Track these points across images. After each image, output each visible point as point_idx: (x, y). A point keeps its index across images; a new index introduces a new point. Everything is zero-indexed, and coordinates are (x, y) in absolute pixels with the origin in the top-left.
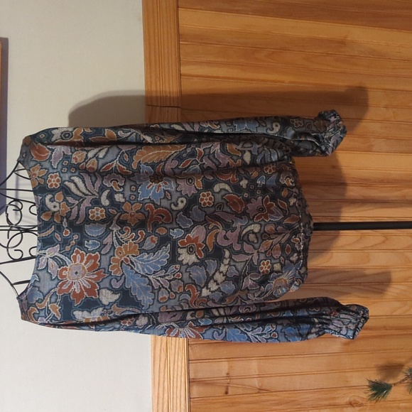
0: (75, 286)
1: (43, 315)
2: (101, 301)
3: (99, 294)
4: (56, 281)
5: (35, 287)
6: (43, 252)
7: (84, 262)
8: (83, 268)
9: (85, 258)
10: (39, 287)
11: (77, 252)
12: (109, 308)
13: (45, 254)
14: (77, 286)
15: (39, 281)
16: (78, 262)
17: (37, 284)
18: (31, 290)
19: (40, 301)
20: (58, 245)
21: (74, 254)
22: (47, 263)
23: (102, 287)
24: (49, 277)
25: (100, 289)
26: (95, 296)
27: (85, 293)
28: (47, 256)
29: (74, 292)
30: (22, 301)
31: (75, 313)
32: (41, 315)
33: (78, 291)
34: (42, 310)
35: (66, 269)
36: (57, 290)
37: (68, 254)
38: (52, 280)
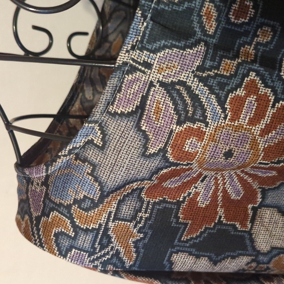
0: (200, 187)
1: (87, 245)
2: (252, 241)
3: (253, 221)
4: (156, 163)
5: (85, 160)
6: (144, 56)
7: (262, 125)
8: (254, 144)
9: (270, 112)
10: (94, 166)
11: (252, 89)
12: (265, 259)
13: (148, 66)
14: (207, 189)
15: (102, 148)
16: (244, 119)
17: (91, 154)
18: (68, 165)
19: (87, 204)
20: (201, 48)
21: (241, 92)
22: (144, 99)
23: (268, 201)
24: (138, 143)
25: (262, 205)
26: (243, 225)
27: (221, 211)
28: (154, 75)
29: (193, 201)
30: (29, 181)
31: (175, 257)
32: (80, 242)
33: (202, 202)
34: (87, 231)
35: (200, 135)
36: (147, 184)
37: (222, 86)
38: (144, 155)
